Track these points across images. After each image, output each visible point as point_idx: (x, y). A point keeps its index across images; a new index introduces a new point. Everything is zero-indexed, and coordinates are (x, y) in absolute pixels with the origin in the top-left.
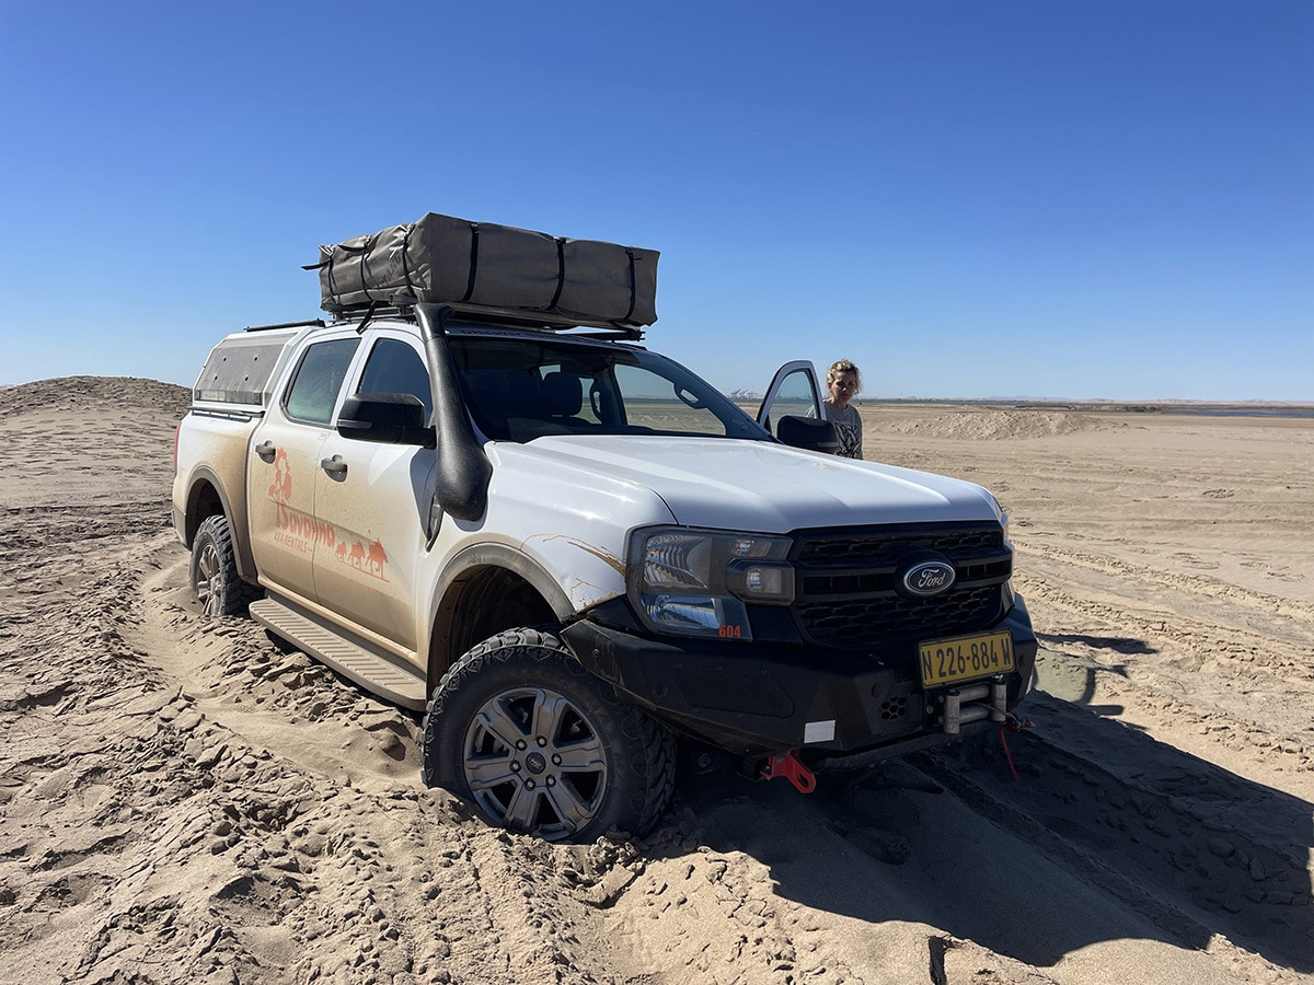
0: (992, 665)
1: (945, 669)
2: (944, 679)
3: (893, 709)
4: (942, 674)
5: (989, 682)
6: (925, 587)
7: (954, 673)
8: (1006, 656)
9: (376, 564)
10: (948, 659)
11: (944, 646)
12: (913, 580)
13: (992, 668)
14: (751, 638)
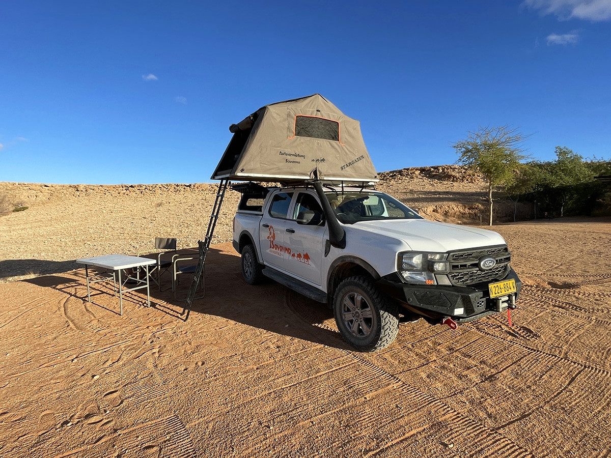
0: (510, 290)
1: (496, 292)
2: (496, 295)
3: (480, 304)
4: (495, 294)
5: (510, 296)
6: (487, 267)
7: (498, 293)
8: (514, 287)
9: (306, 260)
10: (497, 289)
11: (496, 285)
12: (484, 265)
13: (510, 291)
14: (436, 284)
